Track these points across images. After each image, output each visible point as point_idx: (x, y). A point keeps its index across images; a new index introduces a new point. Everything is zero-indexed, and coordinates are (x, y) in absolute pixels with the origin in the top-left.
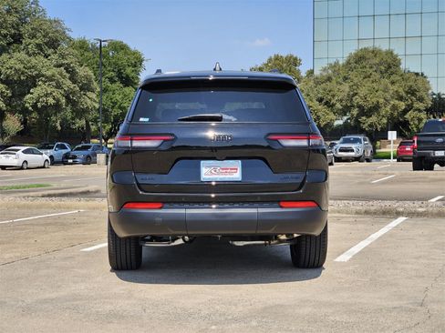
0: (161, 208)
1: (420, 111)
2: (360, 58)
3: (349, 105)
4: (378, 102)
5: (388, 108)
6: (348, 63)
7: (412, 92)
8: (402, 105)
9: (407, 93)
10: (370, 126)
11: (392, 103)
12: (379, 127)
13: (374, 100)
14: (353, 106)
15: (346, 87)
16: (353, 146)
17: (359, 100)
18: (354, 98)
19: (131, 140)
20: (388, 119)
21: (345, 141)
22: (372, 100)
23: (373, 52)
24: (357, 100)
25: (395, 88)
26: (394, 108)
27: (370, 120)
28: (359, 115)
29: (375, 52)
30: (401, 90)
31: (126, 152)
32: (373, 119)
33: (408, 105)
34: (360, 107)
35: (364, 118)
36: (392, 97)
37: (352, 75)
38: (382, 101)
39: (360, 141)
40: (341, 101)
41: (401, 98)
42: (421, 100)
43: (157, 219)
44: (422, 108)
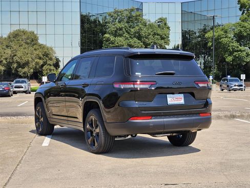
0: (151, 119)
1: (50, 65)
2: (16, 35)
3: (11, 61)
4: (28, 60)
5: (34, 64)
6: (9, 37)
7: (46, 55)
8: (41, 62)
9: (44, 55)
10: (24, 73)
11: (36, 61)
12: (29, 74)
13: (26, 59)
14: (13, 62)
15: (9, 51)
16: (23, 85)
17: (17, 59)
18: (14, 58)
19: (134, 84)
20: (34, 70)
21: (17, 82)
22: (25, 59)
23: (23, 32)
24: (15, 59)
25: (37, 52)
26: (37, 63)
27: (24, 70)
28: (17, 67)
29: (24, 32)
30: (40, 54)
31: (131, 91)
32: (26, 69)
33: (44, 62)
34: (17, 62)
35: (20, 69)
36: (36, 58)
37: (12, 44)
38: (30, 59)
39: (25, 82)
40: (6, 59)
41: (40, 58)
42: (51, 59)
43: (151, 125)
44: (52, 64)
